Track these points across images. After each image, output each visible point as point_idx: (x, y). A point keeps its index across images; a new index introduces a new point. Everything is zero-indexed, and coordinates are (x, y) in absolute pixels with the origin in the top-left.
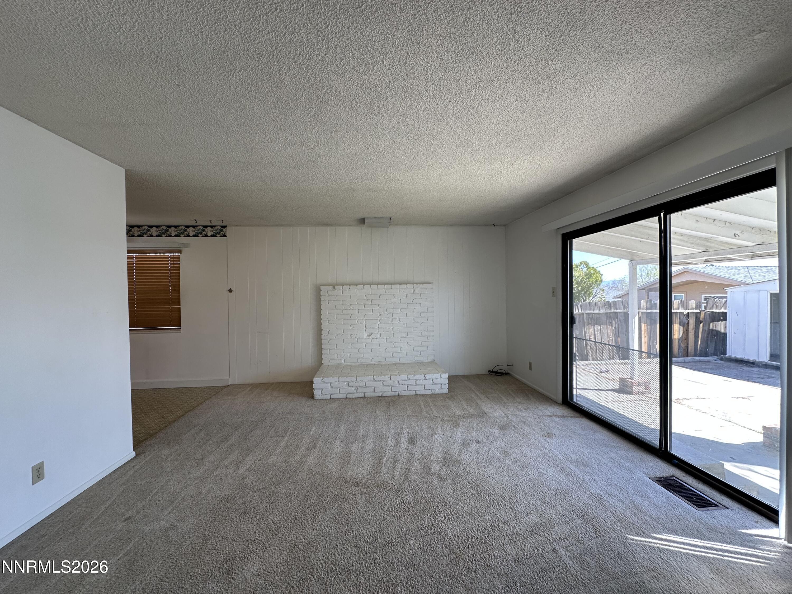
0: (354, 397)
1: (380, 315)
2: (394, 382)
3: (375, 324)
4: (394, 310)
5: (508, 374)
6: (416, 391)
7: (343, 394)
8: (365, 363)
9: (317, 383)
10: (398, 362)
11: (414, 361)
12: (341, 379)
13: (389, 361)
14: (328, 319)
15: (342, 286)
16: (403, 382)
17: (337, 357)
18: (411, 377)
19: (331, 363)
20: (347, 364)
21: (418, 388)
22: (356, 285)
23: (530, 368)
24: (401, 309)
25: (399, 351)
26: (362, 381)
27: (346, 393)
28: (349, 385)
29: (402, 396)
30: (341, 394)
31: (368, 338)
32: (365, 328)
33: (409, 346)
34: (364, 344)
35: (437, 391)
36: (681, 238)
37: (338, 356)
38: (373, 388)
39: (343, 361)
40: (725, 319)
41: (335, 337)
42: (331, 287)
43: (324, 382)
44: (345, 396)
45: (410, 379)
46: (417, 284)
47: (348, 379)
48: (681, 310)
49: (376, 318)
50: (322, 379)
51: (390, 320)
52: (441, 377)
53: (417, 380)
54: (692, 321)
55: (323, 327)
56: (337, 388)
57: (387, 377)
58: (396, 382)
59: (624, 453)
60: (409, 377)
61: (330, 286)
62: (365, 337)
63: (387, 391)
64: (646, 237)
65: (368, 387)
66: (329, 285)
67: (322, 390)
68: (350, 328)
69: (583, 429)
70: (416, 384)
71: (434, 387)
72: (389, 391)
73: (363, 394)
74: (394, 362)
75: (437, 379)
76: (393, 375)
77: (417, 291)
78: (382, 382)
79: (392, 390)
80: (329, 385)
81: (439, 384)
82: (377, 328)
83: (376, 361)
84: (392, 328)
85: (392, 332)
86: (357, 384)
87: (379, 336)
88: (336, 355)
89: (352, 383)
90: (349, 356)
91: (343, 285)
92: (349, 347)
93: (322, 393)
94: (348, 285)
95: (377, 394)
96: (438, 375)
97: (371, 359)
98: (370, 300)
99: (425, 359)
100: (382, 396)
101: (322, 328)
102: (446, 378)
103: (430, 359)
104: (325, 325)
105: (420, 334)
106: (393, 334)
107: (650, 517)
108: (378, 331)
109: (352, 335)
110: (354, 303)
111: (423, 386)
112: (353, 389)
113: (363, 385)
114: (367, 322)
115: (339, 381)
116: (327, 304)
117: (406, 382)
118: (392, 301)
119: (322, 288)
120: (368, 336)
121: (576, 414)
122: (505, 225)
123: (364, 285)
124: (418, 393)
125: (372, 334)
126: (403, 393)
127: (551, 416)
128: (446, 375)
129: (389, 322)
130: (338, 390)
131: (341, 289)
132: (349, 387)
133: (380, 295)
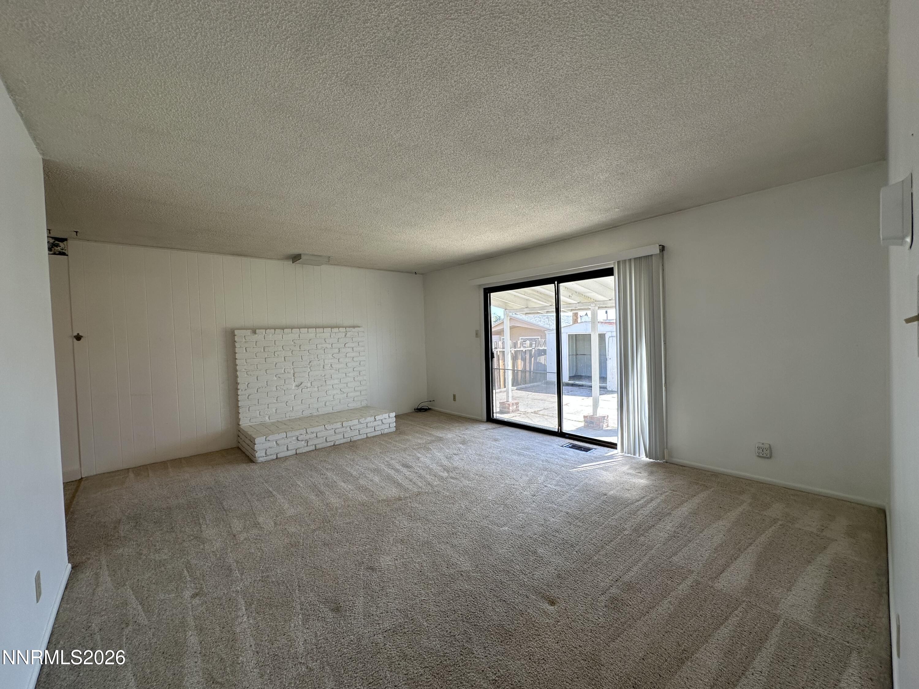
0: (304, 451)
1: (310, 362)
2: (346, 428)
3: (305, 372)
4: (326, 355)
5: (429, 409)
6: (367, 434)
7: (292, 450)
8: (294, 417)
9: (260, 444)
10: (331, 411)
11: (347, 408)
12: (289, 434)
13: (322, 411)
14: (245, 369)
15: (264, 330)
16: (355, 427)
17: (260, 415)
18: (362, 420)
19: (252, 422)
20: (272, 421)
21: (369, 430)
22: (283, 328)
23: (454, 399)
24: (333, 354)
25: (332, 400)
26: (312, 433)
27: (294, 449)
28: (298, 440)
29: (355, 441)
30: (290, 450)
31: (297, 388)
32: (293, 378)
33: (342, 393)
34: (293, 396)
35: (386, 431)
36: (540, 295)
37: (261, 413)
38: (325, 438)
39: (267, 418)
40: (545, 354)
41: (256, 391)
42: (250, 331)
43: (269, 440)
44: (294, 452)
45: (361, 423)
46: (350, 327)
47: (297, 433)
48: (522, 349)
49: (305, 366)
50: (266, 438)
51: (322, 367)
52: (389, 417)
53: (368, 422)
54: (528, 356)
55: (239, 380)
56: (285, 445)
57: (339, 425)
58: (348, 428)
59: (541, 439)
60: (360, 421)
61: (248, 330)
62: (293, 388)
63: (339, 439)
64: (523, 293)
65: (320, 438)
66: (246, 329)
67: (266, 450)
68: (275, 378)
69: (511, 432)
70: (367, 427)
71: (383, 427)
72: (341, 439)
73: (314, 447)
74: (327, 412)
75: (385, 419)
76: (344, 421)
77: (349, 334)
78: (333, 430)
79: (344, 437)
80: (275, 443)
81: (387, 423)
82: (307, 376)
83: (307, 413)
84: (323, 375)
85: (324, 380)
86: (308, 437)
87: (309, 385)
88: (258, 412)
89: (302, 436)
90: (274, 411)
91: (266, 329)
92: (275, 401)
93: (266, 454)
94: (272, 328)
95: (329, 444)
96: (386, 416)
97: (301, 411)
98: (299, 346)
99: (358, 405)
100: (334, 445)
101: (238, 382)
102: (393, 417)
103: (364, 404)
104: (242, 378)
105: (353, 379)
106: (325, 381)
107: (572, 461)
108: (309, 380)
109: (278, 387)
110: (279, 350)
111: (373, 428)
112: (303, 442)
113: (313, 437)
114: (296, 371)
115: (286, 437)
116: (244, 351)
117: (358, 427)
118: (323, 345)
119: (236, 332)
120: (298, 386)
121: (499, 426)
122: (422, 274)
123: (292, 329)
124: (369, 435)
125: (302, 383)
126: (355, 439)
127: (487, 430)
128: (393, 415)
129: (321, 369)
130: (286, 446)
131: (264, 333)
132: (298, 442)
133: (310, 340)
